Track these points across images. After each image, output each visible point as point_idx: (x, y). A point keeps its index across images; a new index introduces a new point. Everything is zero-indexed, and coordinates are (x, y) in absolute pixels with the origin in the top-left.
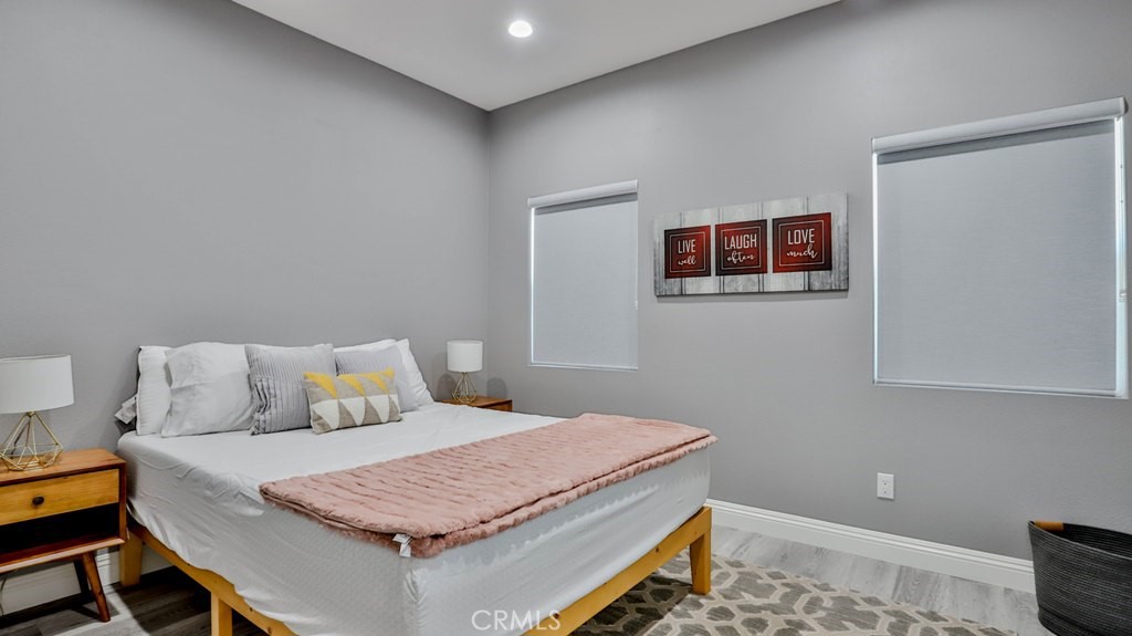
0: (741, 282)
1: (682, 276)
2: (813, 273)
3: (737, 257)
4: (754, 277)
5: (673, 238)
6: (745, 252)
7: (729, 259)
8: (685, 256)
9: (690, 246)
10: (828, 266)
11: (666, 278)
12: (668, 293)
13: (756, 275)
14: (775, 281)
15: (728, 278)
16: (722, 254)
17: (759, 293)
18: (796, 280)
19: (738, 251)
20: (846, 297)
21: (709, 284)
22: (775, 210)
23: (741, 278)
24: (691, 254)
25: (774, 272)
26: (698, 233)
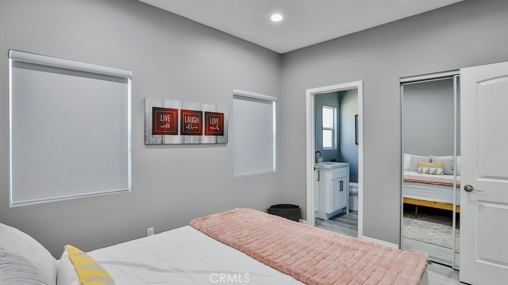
0: (192, 139)
1: (162, 134)
2: (218, 136)
3: (190, 127)
4: (197, 137)
5: (158, 112)
6: (194, 125)
7: (187, 127)
8: (165, 123)
9: (167, 118)
10: (222, 134)
11: (153, 134)
12: (154, 143)
13: (198, 136)
14: (205, 139)
15: (186, 137)
16: (184, 125)
17: (199, 144)
18: (211, 139)
19: (191, 124)
20: (226, 146)
21: (177, 139)
22: (206, 108)
23: (192, 137)
24: (168, 123)
25: (205, 135)
26: (172, 112)
